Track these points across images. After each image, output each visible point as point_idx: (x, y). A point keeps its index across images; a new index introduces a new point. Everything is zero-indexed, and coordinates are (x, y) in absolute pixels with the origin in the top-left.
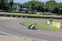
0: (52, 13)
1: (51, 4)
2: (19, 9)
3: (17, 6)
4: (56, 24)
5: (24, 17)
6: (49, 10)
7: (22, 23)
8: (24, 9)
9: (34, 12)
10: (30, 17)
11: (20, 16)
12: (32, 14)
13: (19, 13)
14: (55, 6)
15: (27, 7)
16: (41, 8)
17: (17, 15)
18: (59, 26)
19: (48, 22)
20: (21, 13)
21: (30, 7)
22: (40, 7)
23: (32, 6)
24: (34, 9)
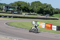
0: (37, 13)
1: (36, 5)
2: (5, 10)
3: (3, 6)
4: (41, 24)
5: (10, 17)
6: (34, 10)
7: (8, 24)
8: (10, 9)
9: (20, 12)
10: (16, 17)
11: (6, 17)
12: (18, 14)
13: (5, 13)
14: (40, 6)
15: (13, 8)
16: (27, 9)
17: (3, 16)
18: (43, 26)
19: (33, 22)
20: (7, 13)
21: (16, 7)
22: (26, 7)
23: (18, 7)
24: (20, 10)
